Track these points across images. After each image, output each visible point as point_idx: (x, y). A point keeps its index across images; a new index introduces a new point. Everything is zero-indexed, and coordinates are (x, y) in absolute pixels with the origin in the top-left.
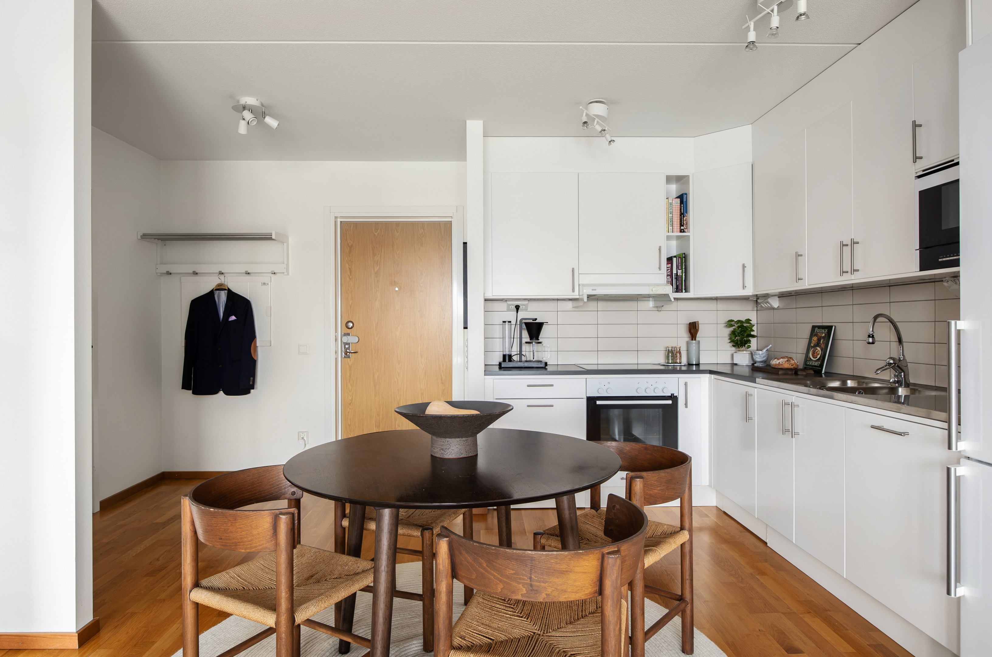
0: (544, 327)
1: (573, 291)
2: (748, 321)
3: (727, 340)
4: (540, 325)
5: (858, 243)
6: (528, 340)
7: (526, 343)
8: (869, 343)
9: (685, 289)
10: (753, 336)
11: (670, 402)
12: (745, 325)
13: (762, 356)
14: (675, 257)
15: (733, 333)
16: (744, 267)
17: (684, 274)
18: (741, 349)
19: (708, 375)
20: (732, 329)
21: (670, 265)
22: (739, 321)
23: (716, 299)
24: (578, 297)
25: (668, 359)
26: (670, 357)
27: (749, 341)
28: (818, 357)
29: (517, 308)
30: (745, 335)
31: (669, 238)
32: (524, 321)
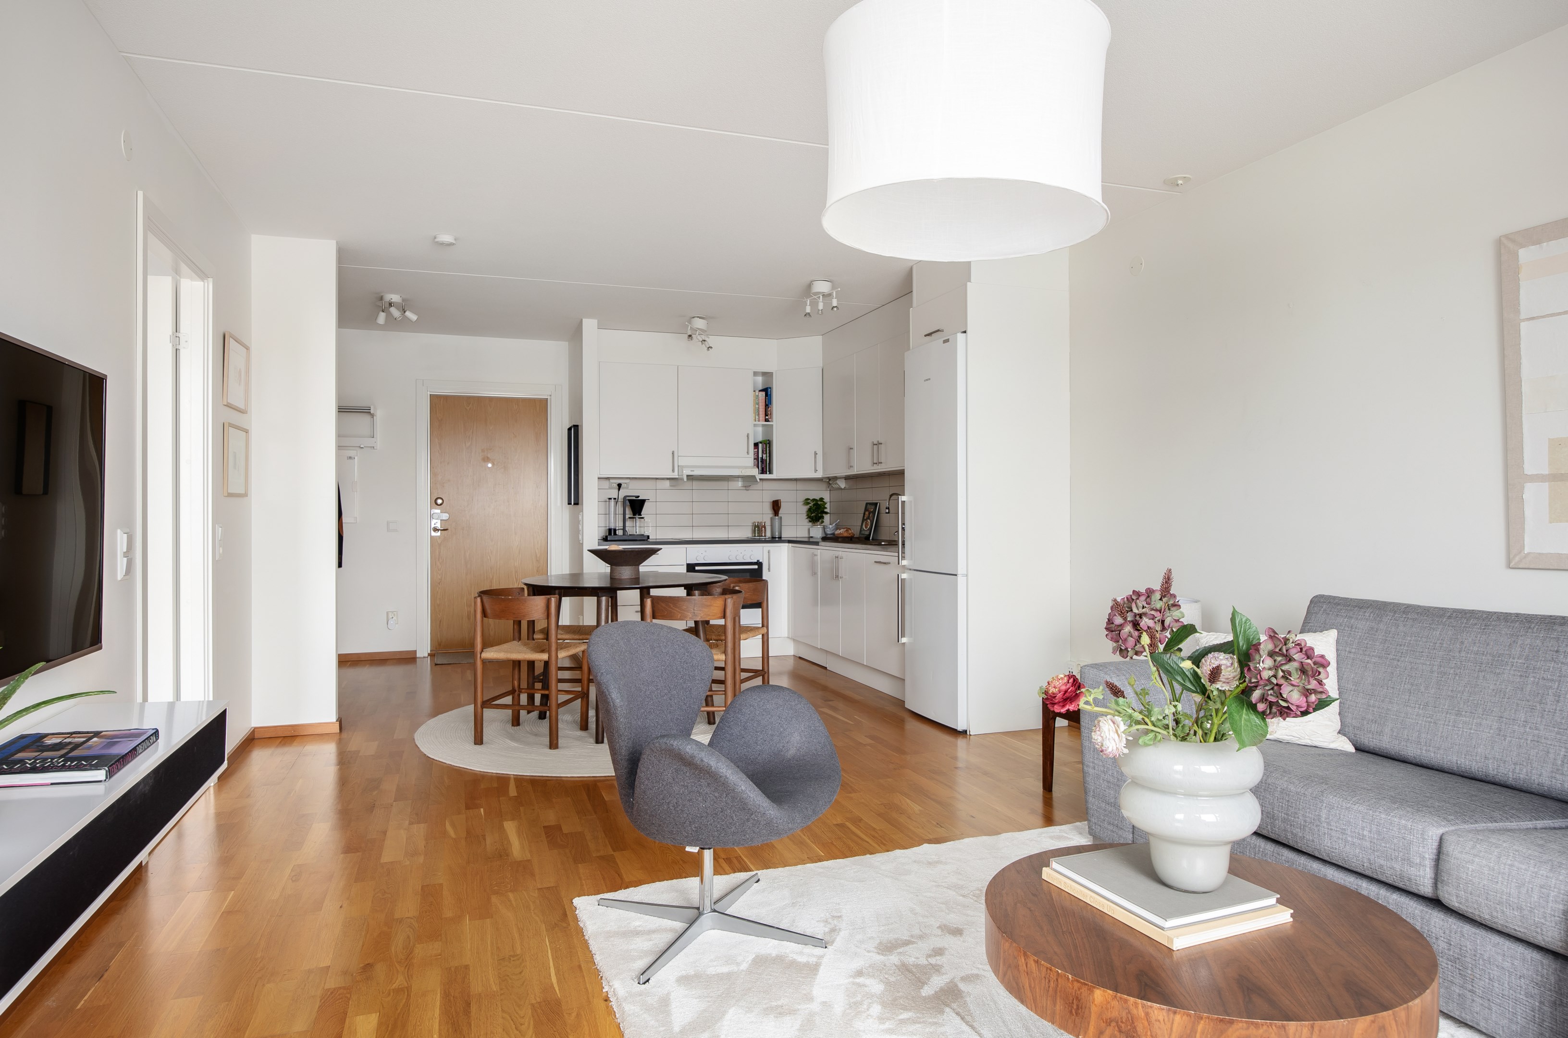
0: (646, 504)
1: (673, 471)
2: (822, 499)
3: (805, 516)
4: (643, 501)
5: (881, 444)
6: (632, 516)
7: (629, 518)
8: (886, 513)
9: (769, 471)
10: (826, 513)
11: (756, 567)
12: (819, 503)
13: (832, 529)
14: (761, 443)
15: (810, 510)
16: (816, 454)
17: (768, 458)
18: (816, 524)
19: (787, 544)
20: (808, 507)
21: (756, 450)
22: (814, 500)
23: (796, 480)
24: (677, 477)
25: (755, 533)
26: (757, 531)
27: (823, 517)
28: (868, 527)
29: (619, 486)
30: (820, 511)
31: (755, 425)
32: (628, 498)
